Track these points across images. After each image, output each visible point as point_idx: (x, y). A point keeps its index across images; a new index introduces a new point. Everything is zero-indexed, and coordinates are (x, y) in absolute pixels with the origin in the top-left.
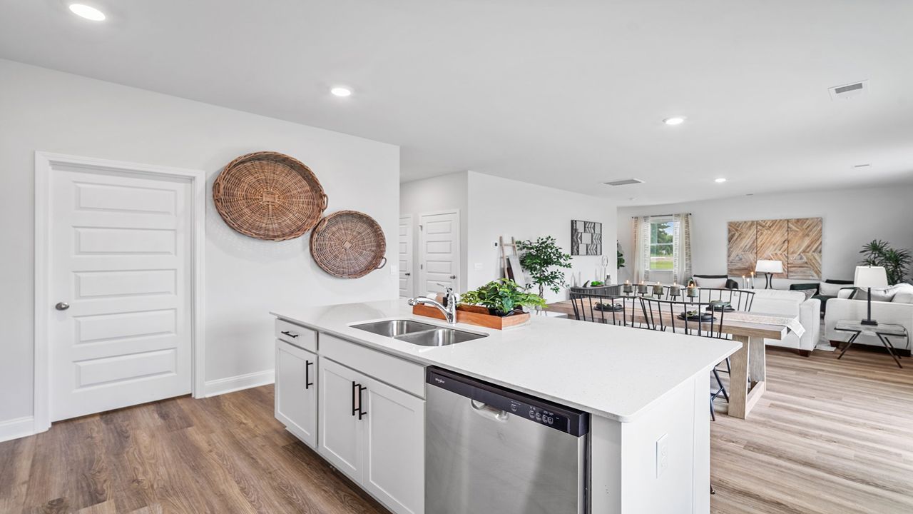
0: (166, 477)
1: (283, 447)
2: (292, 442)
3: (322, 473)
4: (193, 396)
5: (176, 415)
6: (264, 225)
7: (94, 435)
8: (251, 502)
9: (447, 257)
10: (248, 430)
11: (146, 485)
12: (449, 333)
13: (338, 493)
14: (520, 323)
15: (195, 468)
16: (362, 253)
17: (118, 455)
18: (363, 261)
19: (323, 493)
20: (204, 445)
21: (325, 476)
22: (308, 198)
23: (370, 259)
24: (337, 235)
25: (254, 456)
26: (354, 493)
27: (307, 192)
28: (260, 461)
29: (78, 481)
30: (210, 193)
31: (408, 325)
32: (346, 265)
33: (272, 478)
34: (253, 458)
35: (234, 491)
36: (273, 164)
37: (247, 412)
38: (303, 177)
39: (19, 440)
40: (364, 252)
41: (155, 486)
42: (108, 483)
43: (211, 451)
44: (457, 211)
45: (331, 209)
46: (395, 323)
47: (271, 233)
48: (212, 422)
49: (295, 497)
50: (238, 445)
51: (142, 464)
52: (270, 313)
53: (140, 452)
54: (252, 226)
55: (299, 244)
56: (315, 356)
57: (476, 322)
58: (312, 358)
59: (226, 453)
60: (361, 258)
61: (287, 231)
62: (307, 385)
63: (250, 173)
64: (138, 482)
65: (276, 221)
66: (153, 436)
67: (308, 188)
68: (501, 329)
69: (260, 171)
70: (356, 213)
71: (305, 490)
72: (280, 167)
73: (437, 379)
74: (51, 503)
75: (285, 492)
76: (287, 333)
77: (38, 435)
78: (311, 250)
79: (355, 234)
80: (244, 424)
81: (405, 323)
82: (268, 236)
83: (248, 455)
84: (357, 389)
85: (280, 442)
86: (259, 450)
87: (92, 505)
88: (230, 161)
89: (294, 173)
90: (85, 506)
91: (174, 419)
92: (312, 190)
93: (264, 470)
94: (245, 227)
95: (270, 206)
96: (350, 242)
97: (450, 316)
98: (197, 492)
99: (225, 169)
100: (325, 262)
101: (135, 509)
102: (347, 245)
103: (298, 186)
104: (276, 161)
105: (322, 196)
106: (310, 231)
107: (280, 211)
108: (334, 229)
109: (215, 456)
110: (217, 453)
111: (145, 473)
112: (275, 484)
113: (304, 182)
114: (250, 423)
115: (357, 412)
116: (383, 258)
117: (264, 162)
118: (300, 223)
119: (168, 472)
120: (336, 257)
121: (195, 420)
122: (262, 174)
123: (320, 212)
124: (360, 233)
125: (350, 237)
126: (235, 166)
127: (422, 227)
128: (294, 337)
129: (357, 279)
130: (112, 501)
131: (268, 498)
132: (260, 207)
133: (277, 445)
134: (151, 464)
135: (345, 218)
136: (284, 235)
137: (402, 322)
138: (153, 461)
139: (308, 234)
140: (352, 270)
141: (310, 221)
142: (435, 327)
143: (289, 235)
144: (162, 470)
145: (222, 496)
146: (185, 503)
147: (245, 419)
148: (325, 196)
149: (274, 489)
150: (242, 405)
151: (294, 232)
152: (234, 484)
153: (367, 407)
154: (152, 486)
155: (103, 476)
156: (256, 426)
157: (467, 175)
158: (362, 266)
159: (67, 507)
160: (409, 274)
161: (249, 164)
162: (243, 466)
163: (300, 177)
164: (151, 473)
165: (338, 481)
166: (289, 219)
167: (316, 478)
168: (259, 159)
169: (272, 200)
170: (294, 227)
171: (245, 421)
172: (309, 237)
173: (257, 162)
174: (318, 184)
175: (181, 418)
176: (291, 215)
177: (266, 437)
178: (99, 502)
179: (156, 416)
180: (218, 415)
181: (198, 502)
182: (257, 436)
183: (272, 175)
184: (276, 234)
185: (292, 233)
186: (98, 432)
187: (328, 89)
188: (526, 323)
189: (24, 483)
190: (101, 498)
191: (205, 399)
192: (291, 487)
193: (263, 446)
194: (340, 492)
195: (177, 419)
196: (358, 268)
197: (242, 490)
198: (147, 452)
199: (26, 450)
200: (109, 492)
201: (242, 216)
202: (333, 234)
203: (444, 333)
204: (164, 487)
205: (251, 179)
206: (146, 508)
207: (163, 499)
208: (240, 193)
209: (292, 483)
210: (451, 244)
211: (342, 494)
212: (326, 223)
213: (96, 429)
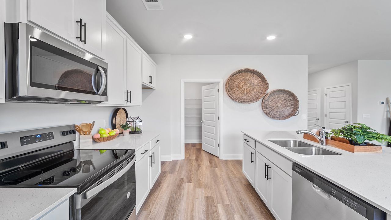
0: (207, 182)
1: (244, 184)
2: (248, 183)
3: (256, 199)
4: (220, 158)
5: (214, 163)
6: (243, 97)
7: (193, 164)
8: (229, 199)
9: (343, 110)
10: (234, 174)
11: (202, 182)
12: (319, 150)
13: (260, 209)
14: (371, 151)
15: (215, 182)
16: (286, 108)
17: (197, 171)
18: (287, 112)
19: (254, 206)
20: (219, 176)
21: (257, 200)
22: (261, 85)
23: (290, 111)
24: (274, 100)
25: (234, 184)
26: (267, 212)
27: (260, 83)
28: (235, 187)
29: (187, 175)
30: (225, 87)
31: (298, 143)
32: (279, 114)
33: (237, 194)
34: (233, 185)
35: (224, 193)
36: (247, 73)
37: (235, 168)
38: (259, 77)
39: (178, 160)
40: (288, 108)
41: (204, 183)
42: (193, 178)
43: (221, 178)
44: (350, 84)
45: (271, 89)
46: (292, 141)
47: (246, 101)
48: (224, 169)
49: (244, 203)
50: (229, 179)
51: (202, 176)
52: (241, 132)
53: (202, 172)
54: (239, 98)
55: (258, 104)
56: (254, 151)
57: (337, 146)
58: (253, 151)
59: (225, 180)
60: (286, 111)
61: (252, 99)
62: (251, 162)
63: (238, 78)
64: (200, 181)
65: (248, 96)
66: (206, 168)
67: (261, 81)
68: (354, 152)
69: (242, 76)
70: (283, 90)
71: (248, 203)
72: (249, 74)
73: (297, 169)
74: (181, 179)
75: (241, 200)
76: (245, 140)
77: (182, 160)
78: (262, 107)
79: (283, 99)
80: (233, 172)
81: (297, 142)
82: (244, 102)
83: (232, 183)
84: (267, 167)
85: (244, 182)
86: (235, 182)
87: (189, 183)
88: (231, 75)
89: (255, 75)
90: (187, 183)
91: (213, 164)
92: (262, 82)
93: (236, 190)
94: (236, 99)
95: (246, 90)
96: (280, 103)
97: (322, 141)
98: (214, 189)
99: (229, 78)
100: (268, 112)
101: (198, 188)
102: (279, 105)
103: (256, 81)
104: (248, 72)
105: (267, 84)
106: (262, 99)
107: (249, 92)
108: (272, 98)
109: (222, 180)
110: (222, 179)
111: (202, 178)
112: (238, 196)
113: (259, 79)
114: (235, 172)
115: (267, 177)
116: (297, 111)
117: (243, 73)
118: (257, 96)
119: (208, 180)
120: (273, 110)
121: (218, 166)
122: (242, 78)
123: (266, 91)
124: (285, 99)
125: (280, 101)
126: (233, 76)
127: (326, 94)
128: (248, 142)
129: (283, 120)
130: (193, 184)
131: (235, 200)
132: (242, 91)
133: (242, 182)
134: (204, 176)
135: (278, 93)
136: (251, 101)
137: (296, 141)
138: (205, 176)
139: (261, 100)
140: (282, 116)
141: (261, 95)
142: (312, 146)
143: (253, 101)
144: (206, 179)
145: (220, 193)
146: (210, 192)
147: (234, 170)
148: (268, 84)
149: (237, 198)
150: (234, 165)
151: (255, 100)
152: (225, 191)
153: (271, 176)
154: (203, 183)
155: (192, 176)
156: (237, 174)
157: (357, 61)
158: (287, 114)
159: (184, 181)
160: (318, 119)
161: (237, 74)
162: (229, 186)
163: (257, 77)
164: (203, 179)
165: (262, 204)
166: (253, 95)
167: (254, 200)
168: (241, 72)
169: (246, 87)
170: (255, 98)
171: (233, 171)
172: (261, 102)
173: (241, 73)
174: (265, 79)
175: (215, 164)
176: (254, 93)
177: (239, 179)
178: (190, 183)
179: (208, 162)
180: (226, 166)
181: (214, 193)
182: (236, 177)
183: (246, 77)
184: (248, 101)
185: (254, 100)
186: (194, 163)
187: (265, 38)
188: (378, 152)
189: (177, 172)
190: (191, 182)
191: (223, 160)
192: (243, 200)
193: (237, 181)
194: (261, 209)
195: (214, 164)
196: (284, 115)
197: (227, 194)
198: (204, 172)
199: (179, 163)
200: (193, 181)
201: (235, 94)
202: (272, 100)
203: (316, 150)
204: (206, 184)
205: (238, 80)
206: (200, 189)
207: (205, 188)
208: (235, 86)
209: (244, 198)
210: (345, 104)
211: (262, 210)
212: (268, 95)
213: (194, 162)
